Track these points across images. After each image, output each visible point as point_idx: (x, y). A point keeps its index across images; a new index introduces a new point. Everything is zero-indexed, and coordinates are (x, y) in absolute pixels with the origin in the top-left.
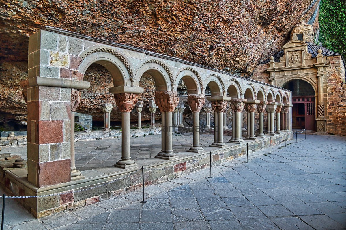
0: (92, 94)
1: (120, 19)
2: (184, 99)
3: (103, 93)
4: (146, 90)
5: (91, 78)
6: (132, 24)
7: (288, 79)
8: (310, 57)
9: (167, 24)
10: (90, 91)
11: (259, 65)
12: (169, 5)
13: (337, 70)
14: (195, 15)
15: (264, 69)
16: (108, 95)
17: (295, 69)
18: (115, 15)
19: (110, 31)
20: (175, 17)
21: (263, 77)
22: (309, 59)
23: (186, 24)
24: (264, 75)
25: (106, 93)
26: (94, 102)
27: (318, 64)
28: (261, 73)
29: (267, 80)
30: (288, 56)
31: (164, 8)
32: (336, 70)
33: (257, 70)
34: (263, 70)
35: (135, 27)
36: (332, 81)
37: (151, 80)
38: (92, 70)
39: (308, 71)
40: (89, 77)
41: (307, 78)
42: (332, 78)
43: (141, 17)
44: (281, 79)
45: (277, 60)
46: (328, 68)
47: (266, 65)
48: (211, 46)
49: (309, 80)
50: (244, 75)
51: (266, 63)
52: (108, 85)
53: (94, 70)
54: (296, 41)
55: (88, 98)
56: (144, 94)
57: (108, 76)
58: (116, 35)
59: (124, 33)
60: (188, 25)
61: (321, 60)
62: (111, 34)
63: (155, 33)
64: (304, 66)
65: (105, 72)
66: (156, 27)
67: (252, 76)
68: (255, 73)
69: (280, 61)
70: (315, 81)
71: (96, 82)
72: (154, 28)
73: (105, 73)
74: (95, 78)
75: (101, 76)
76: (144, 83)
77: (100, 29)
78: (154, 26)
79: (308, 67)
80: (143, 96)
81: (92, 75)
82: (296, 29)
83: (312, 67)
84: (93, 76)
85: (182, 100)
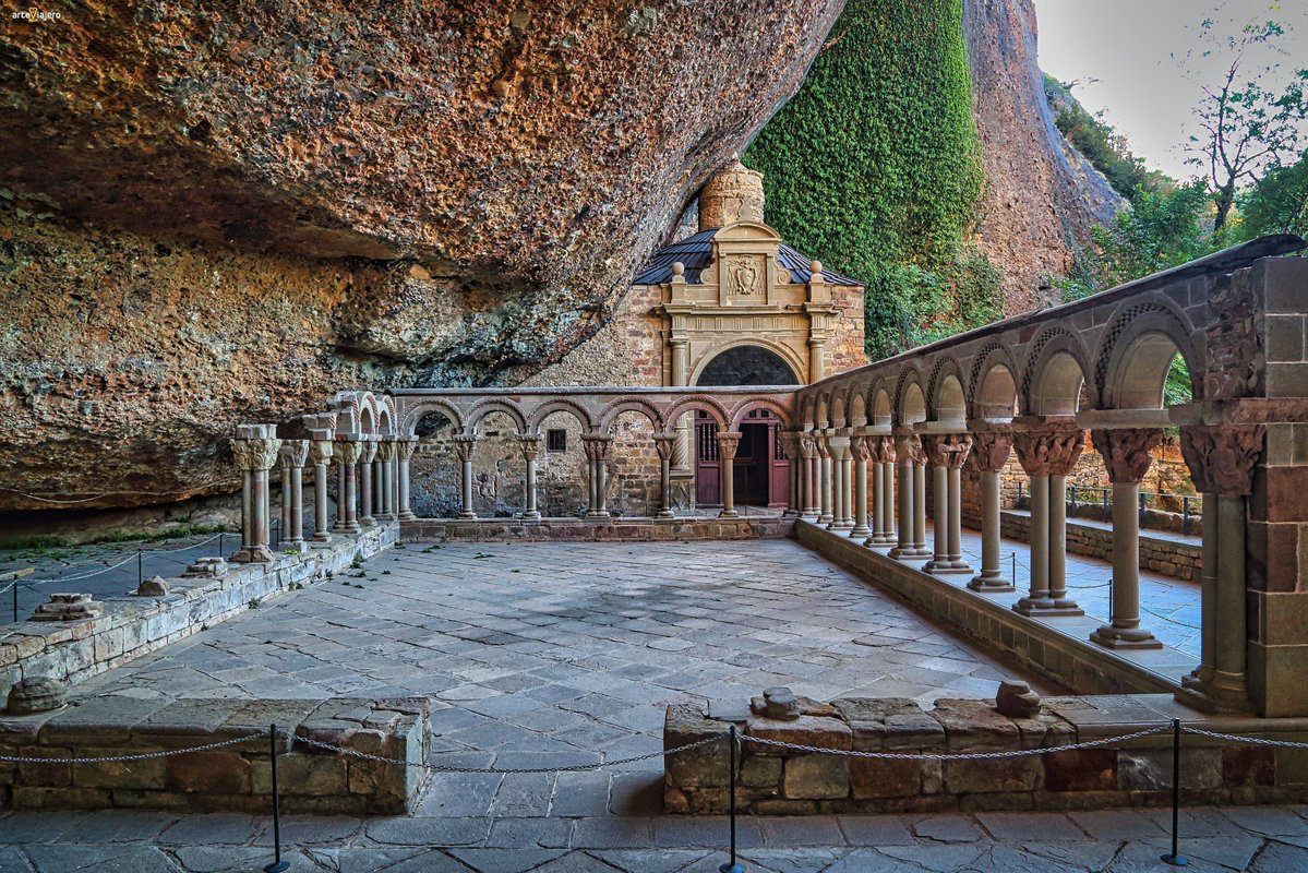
0: (41, 370)
1: (396, 35)
2: (423, 403)
3: (101, 366)
4: (287, 359)
5: (54, 280)
6: (421, 69)
7: (726, 344)
8: (788, 280)
9: (518, 100)
10: (32, 348)
11: (634, 287)
12: (577, 33)
13: (856, 328)
14: (612, 91)
15: (650, 302)
16: (124, 375)
17: (749, 314)
18: (388, 12)
19: (330, 75)
20: (559, 80)
21: (645, 332)
22: (786, 288)
23: (573, 115)
24: (651, 325)
25: (113, 365)
26: (44, 408)
27: (816, 306)
28: (641, 315)
29: (659, 341)
30: (727, 267)
31: (556, 40)
32: (852, 327)
33: (625, 302)
34: (646, 307)
35: (423, 85)
36: (843, 360)
37: (314, 316)
38: (72, 233)
39: (785, 324)
40: (46, 269)
41: (781, 346)
42: (842, 349)
43: (465, 51)
44: (705, 343)
45: (693, 276)
46: (836, 319)
47: (659, 291)
48: (586, 209)
49: (788, 351)
50: (589, 319)
51: (658, 284)
52: (132, 325)
53: (84, 236)
54: (749, 222)
55: (13, 388)
56: (272, 378)
57: (142, 276)
58: (342, 96)
59: (372, 98)
60: (577, 120)
61: (820, 295)
62: (325, 91)
63: (470, 128)
64: (775, 308)
65: (129, 257)
66: (485, 101)
67: (607, 325)
68: (618, 313)
69: (701, 283)
70: (803, 355)
71: (76, 302)
72: (478, 103)
73: (129, 259)
74: (78, 282)
75: (109, 273)
76: (285, 327)
77: (304, 56)
78: (482, 96)
79: (785, 312)
80: (263, 385)
81: (65, 265)
82: (725, 178)
83: (795, 312)
84: (71, 267)
85: (416, 406)
